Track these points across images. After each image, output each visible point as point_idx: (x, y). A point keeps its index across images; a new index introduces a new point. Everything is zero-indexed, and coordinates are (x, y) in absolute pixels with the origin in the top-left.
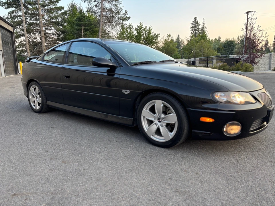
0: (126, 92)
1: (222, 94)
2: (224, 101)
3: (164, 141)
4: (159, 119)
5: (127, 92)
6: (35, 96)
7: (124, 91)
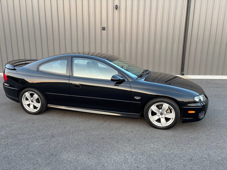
0: (138, 98)
6: (30, 100)
7: (136, 98)
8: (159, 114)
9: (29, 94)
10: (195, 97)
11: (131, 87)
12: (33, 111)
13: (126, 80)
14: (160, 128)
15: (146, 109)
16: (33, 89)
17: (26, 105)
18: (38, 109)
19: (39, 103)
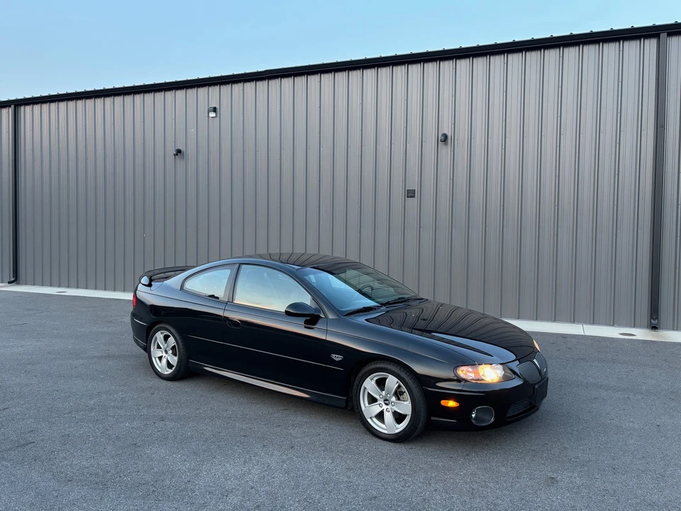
2: (472, 378)
3: (386, 432)
4: (386, 400)
5: (338, 357)
6: (163, 350)
7: (334, 356)
8: (381, 401)
9: (162, 336)
10: (458, 366)
11: (327, 332)
12: (166, 373)
13: (322, 316)
14: (383, 436)
15: (355, 386)
16: (167, 327)
17: (157, 359)
18: (174, 368)
19: (175, 355)
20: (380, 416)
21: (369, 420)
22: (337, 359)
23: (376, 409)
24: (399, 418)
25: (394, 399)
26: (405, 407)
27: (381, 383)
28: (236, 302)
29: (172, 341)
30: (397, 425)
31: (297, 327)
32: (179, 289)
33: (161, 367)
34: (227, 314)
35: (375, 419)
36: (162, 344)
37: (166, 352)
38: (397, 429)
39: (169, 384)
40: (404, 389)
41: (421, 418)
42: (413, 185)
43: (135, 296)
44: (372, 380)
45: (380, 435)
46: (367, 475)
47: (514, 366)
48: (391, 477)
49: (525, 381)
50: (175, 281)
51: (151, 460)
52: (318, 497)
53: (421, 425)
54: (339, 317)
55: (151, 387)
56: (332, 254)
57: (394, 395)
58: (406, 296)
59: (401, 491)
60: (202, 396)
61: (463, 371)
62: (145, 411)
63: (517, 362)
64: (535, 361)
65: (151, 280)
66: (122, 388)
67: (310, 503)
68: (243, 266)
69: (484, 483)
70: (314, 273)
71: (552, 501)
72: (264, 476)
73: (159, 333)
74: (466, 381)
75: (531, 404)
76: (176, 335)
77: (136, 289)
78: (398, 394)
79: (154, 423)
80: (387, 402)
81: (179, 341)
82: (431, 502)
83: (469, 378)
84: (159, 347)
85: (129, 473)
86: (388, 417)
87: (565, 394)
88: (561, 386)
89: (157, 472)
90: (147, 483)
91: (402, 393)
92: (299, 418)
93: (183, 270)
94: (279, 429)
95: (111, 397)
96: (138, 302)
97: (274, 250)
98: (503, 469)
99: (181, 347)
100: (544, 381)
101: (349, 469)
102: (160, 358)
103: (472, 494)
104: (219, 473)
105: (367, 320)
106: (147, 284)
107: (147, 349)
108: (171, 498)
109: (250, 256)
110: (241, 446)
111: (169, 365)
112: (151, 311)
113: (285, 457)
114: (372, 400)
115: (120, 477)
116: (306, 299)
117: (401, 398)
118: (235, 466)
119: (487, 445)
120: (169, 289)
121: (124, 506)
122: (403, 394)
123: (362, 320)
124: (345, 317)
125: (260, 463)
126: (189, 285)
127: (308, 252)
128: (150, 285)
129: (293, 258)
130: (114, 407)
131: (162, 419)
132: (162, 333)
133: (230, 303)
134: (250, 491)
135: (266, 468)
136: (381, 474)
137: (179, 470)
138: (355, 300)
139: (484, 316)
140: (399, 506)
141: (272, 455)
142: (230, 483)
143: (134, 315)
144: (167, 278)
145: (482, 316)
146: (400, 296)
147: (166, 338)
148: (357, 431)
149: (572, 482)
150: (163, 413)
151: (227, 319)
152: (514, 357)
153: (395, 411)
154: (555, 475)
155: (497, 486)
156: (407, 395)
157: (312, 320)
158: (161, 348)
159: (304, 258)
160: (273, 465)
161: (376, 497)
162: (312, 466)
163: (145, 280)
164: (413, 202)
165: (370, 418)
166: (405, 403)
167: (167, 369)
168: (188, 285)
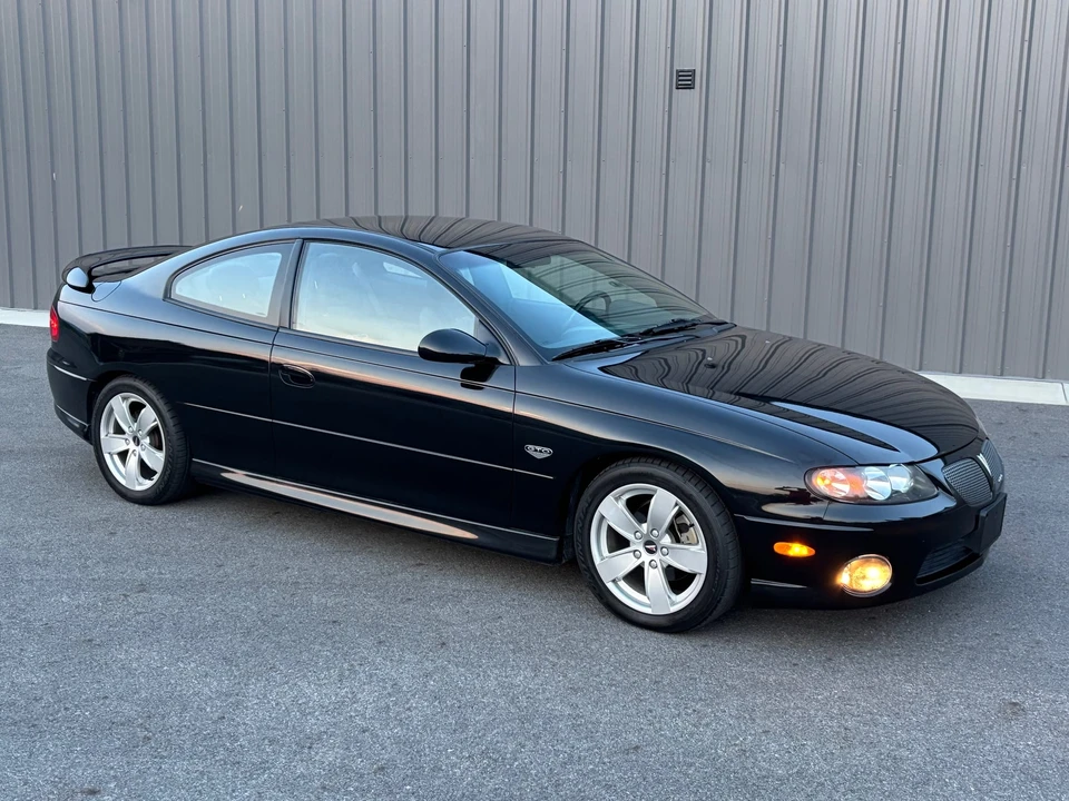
0: (539, 452)
1: (840, 474)
2: (843, 494)
3: (648, 611)
4: (648, 542)
5: (541, 451)
6: (128, 435)
7: (531, 449)
8: (637, 545)
9: (125, 406)
10: (816, 469)
11: (513, 396)
12: (138, 488)
13: (503, 360)
14: (643, 619)
15: (579, 513)
16: (138, 384)
17: (116, 458)
18: (156, 477)
19: (159, 448)
20: (636, 577)
21: (611, 586)
22: (539, 456)
23: (626, 562)
24: (678, 580)
25: (667, 540)
26: (694, 557)
27: (639, 507)
28: (298, 329)
29: (149, 416)
30: (673, 596)
31: (445, 386)
32: (161, 296)
33: (127, 475)
34: (279, 357)
35: (622, 584)
36: (126, 422)
37: (137, 441)
38: (673, 604)
39: (147, 511)
40: (691, 517)
41: (730, 582)
42: (691, 60)
43: (54, 315)
44: (617, 499)
45: (634, 616)
46: (615, 702)
47: (936, 468)
48: (666, 705)
49: (961, 502)
50: (149, 279)
51: (131, 673)
52: (511, 747)
53: (727, 596)
54: (542, 362)
55: (107, 520)
56: (531, 223)
57: (667, 532)
58: (689, 317)
59: (691, 735)
60: (225, 539)
61: (824, 479)
62: (101, 570)
63: (940, 463)
64: (981, 457)
65: (91, 278)
66: (40, 521)
67: (496, 761)
68: (313, 246)
69: (869, 717)
70: (470, 265)
71: (1016, 750)
72: (388, 707)
73: (118, 397)
74: (831, 500)
75: (967, 550)
76: (160, 404)
77: (57, 298)
78: (677, 530)
79: (125, 596)
80: (650, 546)
81: (167, 416)
82: (759, 756)
83: (838, 495)
84: (119, 430)
85: (86, 700)
86: (655, 579)
87: (1033, 532)
88: (1023, 514)
89: (146, 700)
90: (129, 722)
91: (685, 528)
92: (451, 584)
93: (166, 254)
94: (410, 607)
95: (20, 540)
96: (63, 329)
97: (391, 209)
98: (909, 688)
99: (173, 430)
100: (997, 503)
101: (575, 691)
102: (123, 455)
103: (846, 739)
104: (287, 700)
105: (601, 369)
106: (83, 284)
107: (91, 435)
108: (187, 753)
109: (333, 223)
110: (329, 642)
111: (146, 471)
112: (94, 349)
113: (429, 666)
114: (618, 542)
115: (66, 709)
116: (464, 322)
117: (683, 537)
118: (320, 686)
119: (870, 638)
120: (137, 297)
121: (85, 770)
122: (687, 530)
123: (591, 368)
124: (556, 363)
125: (375, 678)
126: (184, 289)
127: (473, 216)
128: (89, 289)
129: (435, 229)
130: (29, 562)
131: (142, 588)
132: (124, 399)
133: (282, 331)
134: (360, 738)
135: (390, 690)
136: (645, 700)
137: (195, 694)
138: (569, 327)
139: (880, 366)
140: (691, 765)
141: (400, 661)
142: (313, 721)
143: (54, 356)
144: (128, 272)
145: (874, 365)
146: (676, 317)
147: (135, 409)
148: (580, 610)
149: (1056, 713)
150: (143, 575)
151: (280, 366)
152: (933, 451)
153: (669, 566)
154: (1020, 698)
155: (899, 722)
156: (697, 532)
157: (479, 369)
158: (123, 433)
159: (460, 229)
160: (405, 684)
161: (637, 748)
162: (492, 684)
163: (77, 277)
164: (689, 100)
165: (614, 581)
166: (693, 548)
167: (141, 479)
168: (182, 290)
